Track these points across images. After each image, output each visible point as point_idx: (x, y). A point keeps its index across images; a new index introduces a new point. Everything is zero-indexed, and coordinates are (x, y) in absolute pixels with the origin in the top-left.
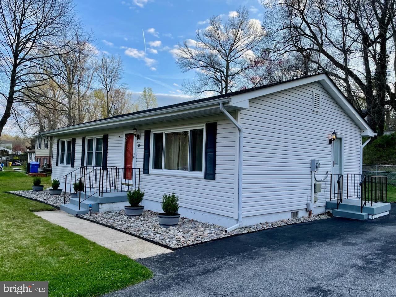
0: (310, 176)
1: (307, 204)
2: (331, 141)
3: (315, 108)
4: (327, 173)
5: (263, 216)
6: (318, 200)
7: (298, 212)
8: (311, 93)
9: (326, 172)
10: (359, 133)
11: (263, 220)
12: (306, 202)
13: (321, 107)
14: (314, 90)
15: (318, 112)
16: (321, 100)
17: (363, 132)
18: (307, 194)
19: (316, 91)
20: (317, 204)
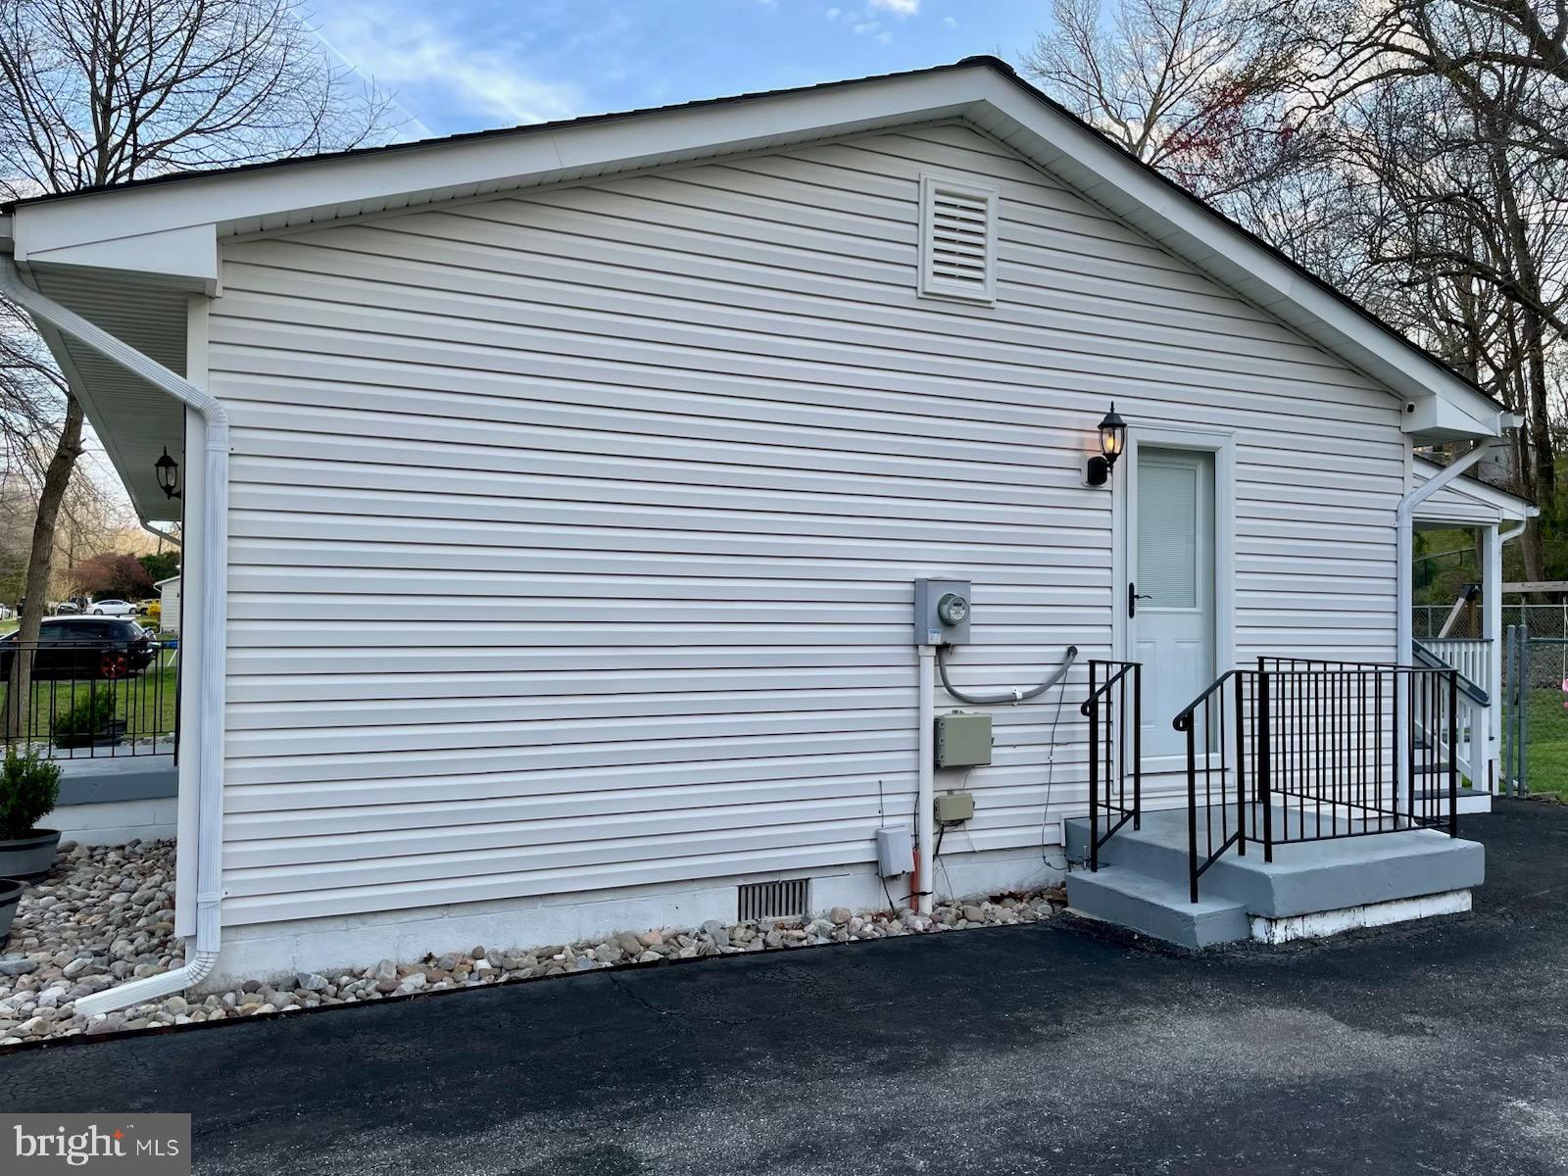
0: (910, 671)
1: (877, 833)
2: (1098, 471)
3: (938, 279)
4: (1072, 651)
5: (456, 911)
6: (976, 814)
7: (807, 880)
8: (908, 190)
9: (1064, 649)
10: (1390, 418)
11: (450, 939)
12: (876, 823)
13: (993, 268)
14: (928, 173)
15: (983, 304)
16: (993, 228)
17: (1411, 409)
18: (877, 779)
19: (936, 178)
20: (973, 835)
